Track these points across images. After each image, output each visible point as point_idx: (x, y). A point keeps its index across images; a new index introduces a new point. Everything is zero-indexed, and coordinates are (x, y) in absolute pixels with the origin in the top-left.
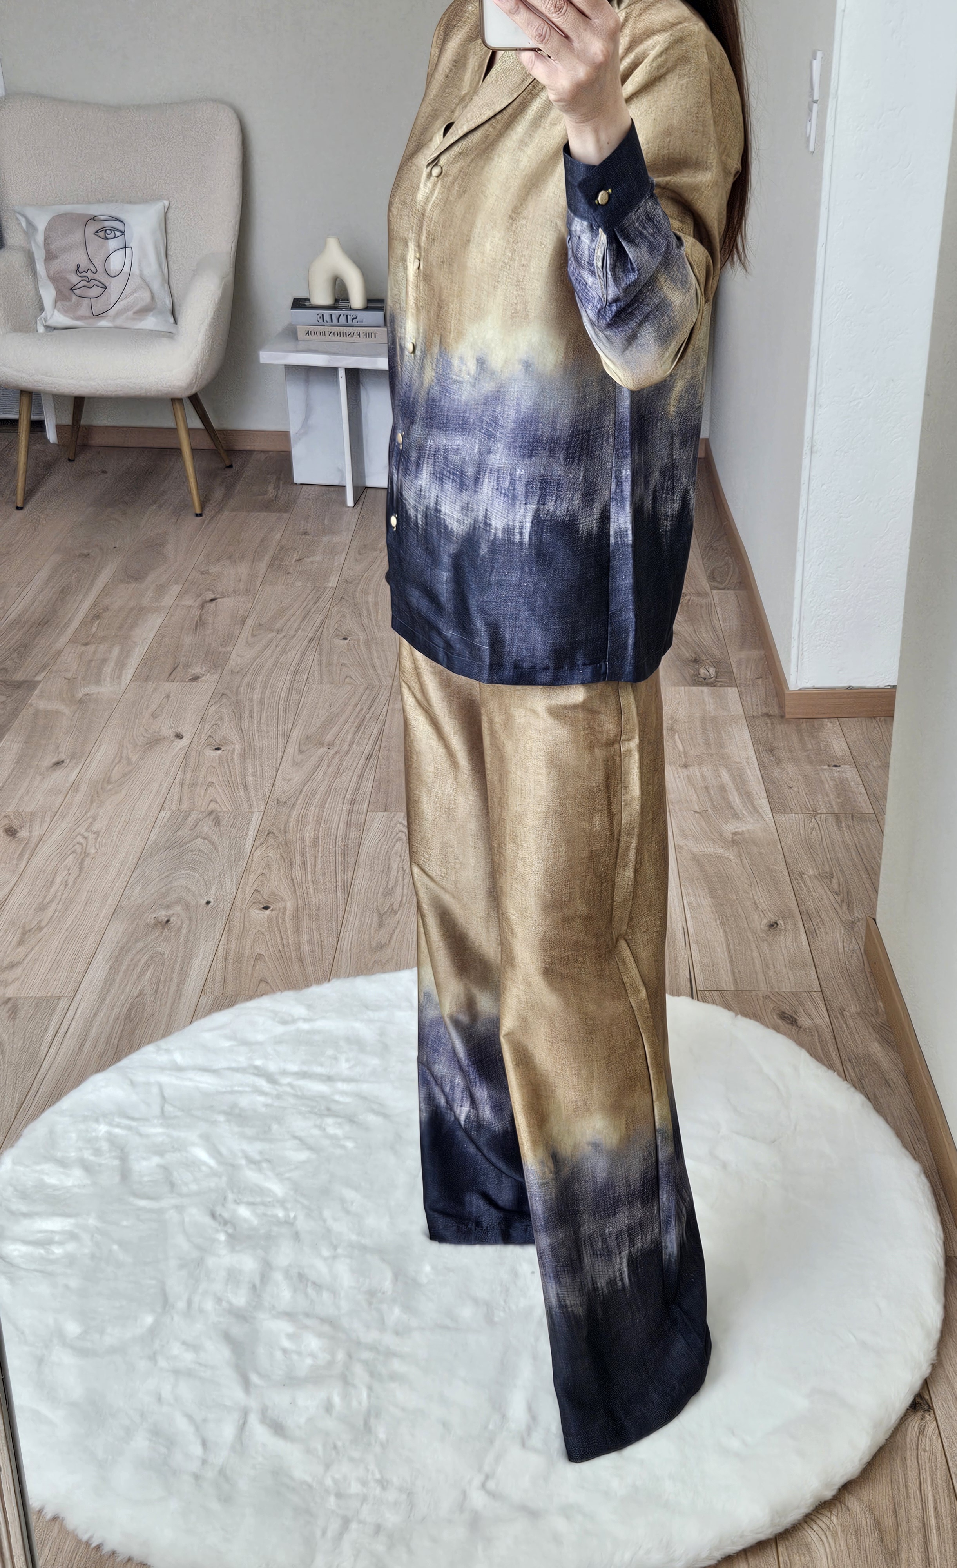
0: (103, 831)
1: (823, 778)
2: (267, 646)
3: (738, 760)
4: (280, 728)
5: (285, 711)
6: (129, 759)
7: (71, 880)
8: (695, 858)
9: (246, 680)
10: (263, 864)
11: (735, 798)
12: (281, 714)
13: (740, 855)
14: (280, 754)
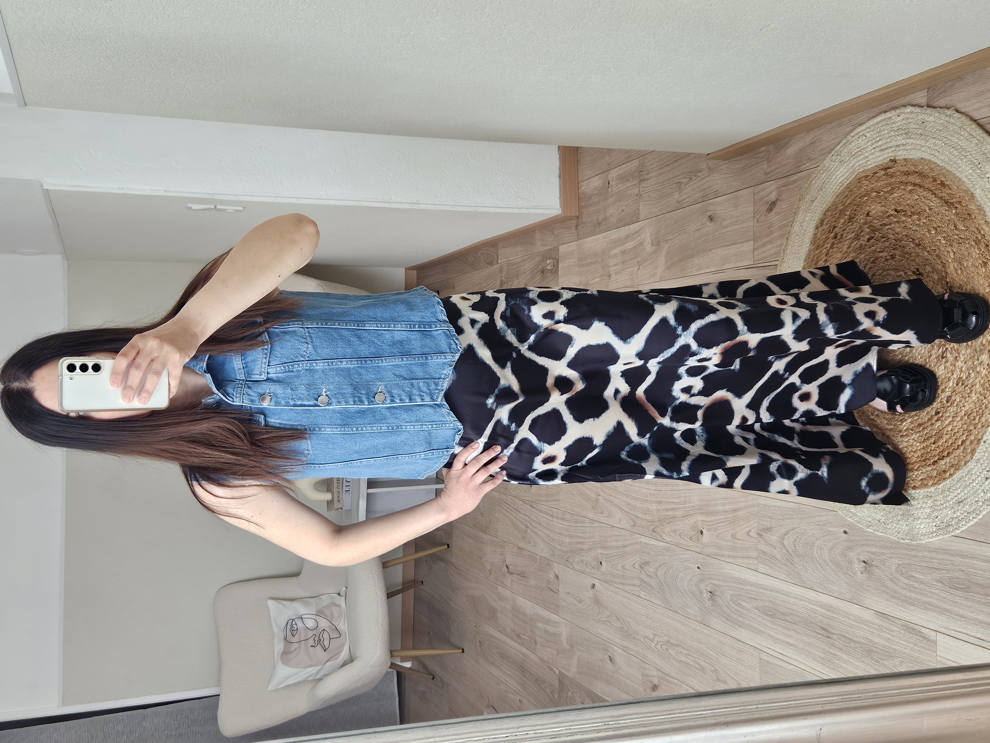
0: (653, 632)
1: (617, 190)
2: (536, 533)
3: (605, 244)
4: (587, 525)
5: (576, 522)
6: (608, 616)
7: (684, 651)
8: (668, 268)
9: (558, 547)
10: (673, 535)
11: (630, 245)
12: (578, 525)
13: (666, 241)
14: (604, 525)
